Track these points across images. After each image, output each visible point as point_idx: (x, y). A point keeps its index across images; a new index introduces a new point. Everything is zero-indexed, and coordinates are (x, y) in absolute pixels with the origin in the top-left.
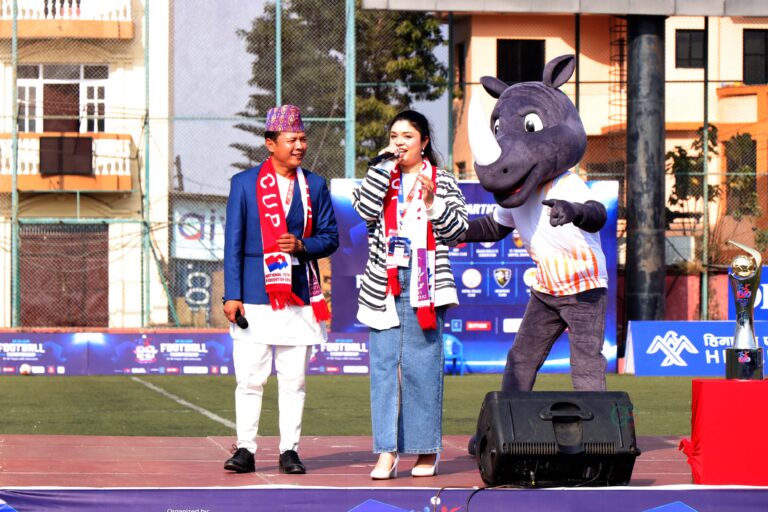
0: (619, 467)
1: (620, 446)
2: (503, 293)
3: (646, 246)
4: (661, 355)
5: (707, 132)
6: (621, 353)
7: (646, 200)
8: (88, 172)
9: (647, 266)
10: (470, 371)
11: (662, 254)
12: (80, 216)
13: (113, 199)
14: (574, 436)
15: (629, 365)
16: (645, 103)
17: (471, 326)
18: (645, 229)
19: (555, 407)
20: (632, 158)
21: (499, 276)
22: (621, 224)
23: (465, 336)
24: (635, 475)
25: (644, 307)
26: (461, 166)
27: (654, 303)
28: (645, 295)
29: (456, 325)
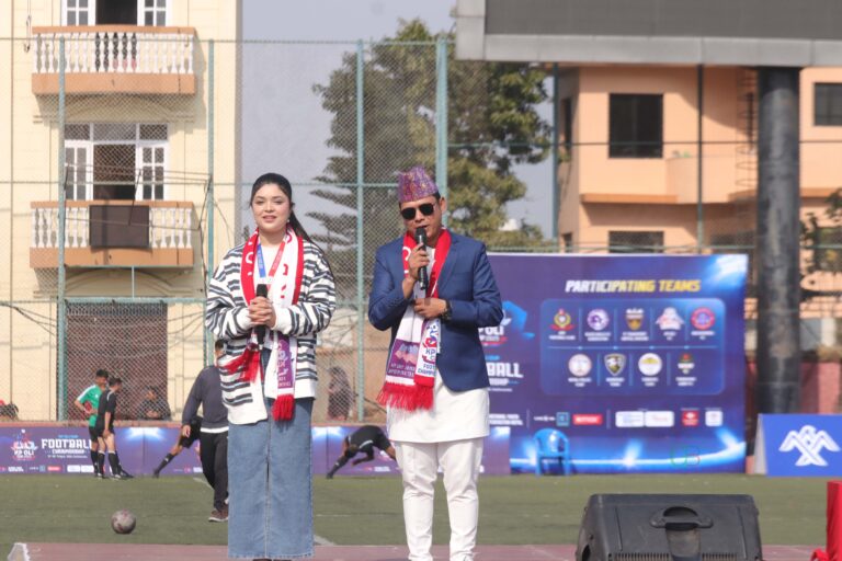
2: (615, 382)
3: (779, 329)
4: (796, 453)
6: (750, 451)
7: (779, 277)
8: (144, 246)
9: (781, 351)
10: (575, 470)
11: (797, 337)
12: (135, 295)
13: (172, 276)
14: (690, 546)
15: (759, 464)
16: (778, 167)
17: (579, 420)
18: (779, 309)
19: (668, 512)
20: (763, 229)
21: (611, 362)
22: (750, 304)
23: (572, 431)
25: (778, 399)
26: (568, 237)
27: (788, 394)
28: (778, 385)
29: (562, 418)
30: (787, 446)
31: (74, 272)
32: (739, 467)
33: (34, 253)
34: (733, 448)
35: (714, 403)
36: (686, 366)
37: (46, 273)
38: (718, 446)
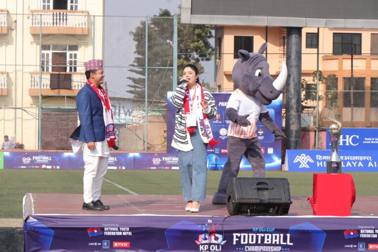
0: (283, 208)
1: (284, 200)
3: (293, 120)
4: (299, 163)
5: (318, 74)
6: (283, 162)
7: (293, 102)
8: (70, 88)
9: (294, 128)
11: (300, 123)
12: (66, 106)
14: (266, 196)
15: (286, 167)
16: (294, 62)
17: (223, 151)
18: (293, 113)
19: (258, 184)
20: (288, 84)
22: (284, 111)
23: (220, 155)
24: (290, 211)
25: (293, 144)
26: (219, 87)
27: (296, 142)
28: (293, 139)
29: (217, 151)
30: (296, 161)
31: (45, 98)
32: (280, 168)
33: (30, 90)
34: (277, 161)
35: (271, 146)
36: (261, 132)
37: (35, 98)
38: (272, 161)
